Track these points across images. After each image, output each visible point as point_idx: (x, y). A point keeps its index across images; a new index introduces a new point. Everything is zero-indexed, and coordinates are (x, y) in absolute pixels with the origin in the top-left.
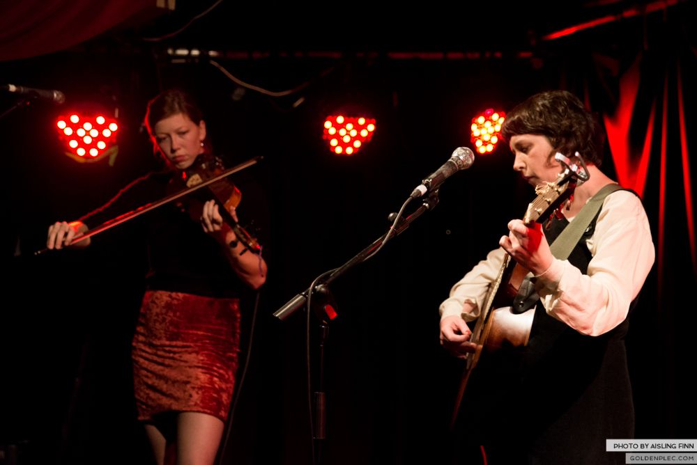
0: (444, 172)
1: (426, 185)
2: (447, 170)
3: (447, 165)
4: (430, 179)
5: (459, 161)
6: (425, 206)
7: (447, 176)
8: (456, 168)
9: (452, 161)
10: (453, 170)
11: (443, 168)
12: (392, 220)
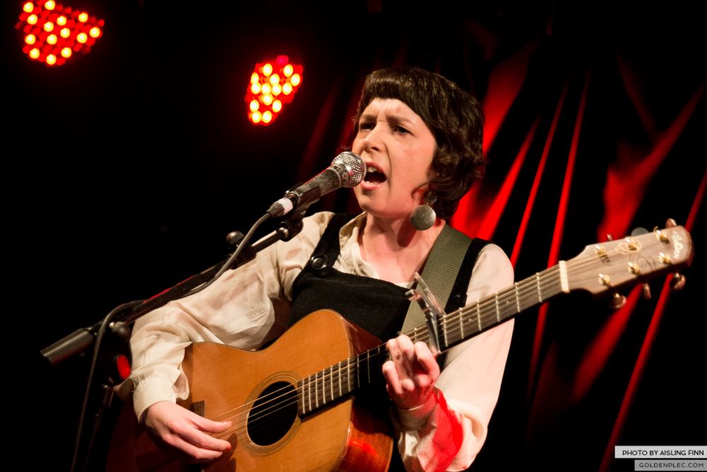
0: (321, 185)
1: (293, 199)
2: (325, 184)
3: (327, 175)
4: (299, 192)
5: (345, 173)
6: (282, 231)
7: (323, 193)
8: (338, 185)
9: (335, 170)
10: (333, 185)
11: (321, 177)
12: (232, 243)
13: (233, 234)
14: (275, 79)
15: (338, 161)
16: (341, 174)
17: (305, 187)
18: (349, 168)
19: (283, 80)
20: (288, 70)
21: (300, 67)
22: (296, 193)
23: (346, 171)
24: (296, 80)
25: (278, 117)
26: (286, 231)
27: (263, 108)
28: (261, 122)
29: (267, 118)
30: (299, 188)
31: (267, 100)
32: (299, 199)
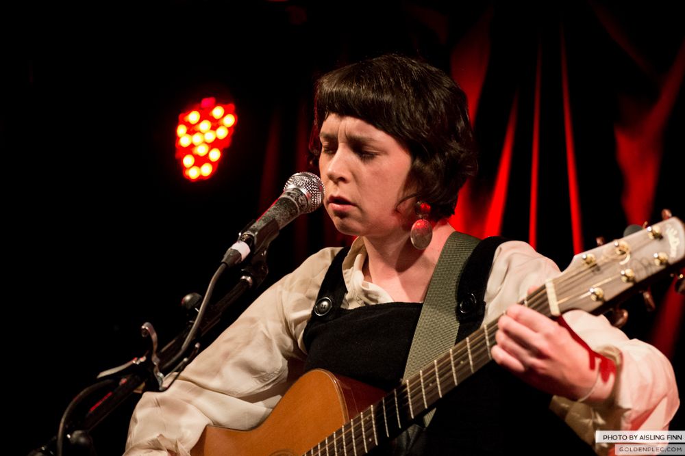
0: (277, 217)
1: (249, 241)
2: (281, 215)
3: (281, 204)
4: (254, 231)
5: (301, 198)
6: (245, 280)
7: (282, 225)
8: (297, 212)
9: (289, 197)
10: (291, 214)
11: (274, 209)
12: (189, 307)
13: (188, 298)
14: (205, 125)
15: (290, 186)
16: (297, 200)
17: (259, 224)
18: (304, 191)
19: (216, 124)
20: (218, 112)
21: (232, 106)
22: (250, 233)
23: (302, 194)
24: (230, 120)
25: (219, 167)
26: (249, 279)
27: (200, 161)
28: (201, 176)
29: (207, 170)
30: (252, 227)
31: (201, 150)
32: (256, 239)
